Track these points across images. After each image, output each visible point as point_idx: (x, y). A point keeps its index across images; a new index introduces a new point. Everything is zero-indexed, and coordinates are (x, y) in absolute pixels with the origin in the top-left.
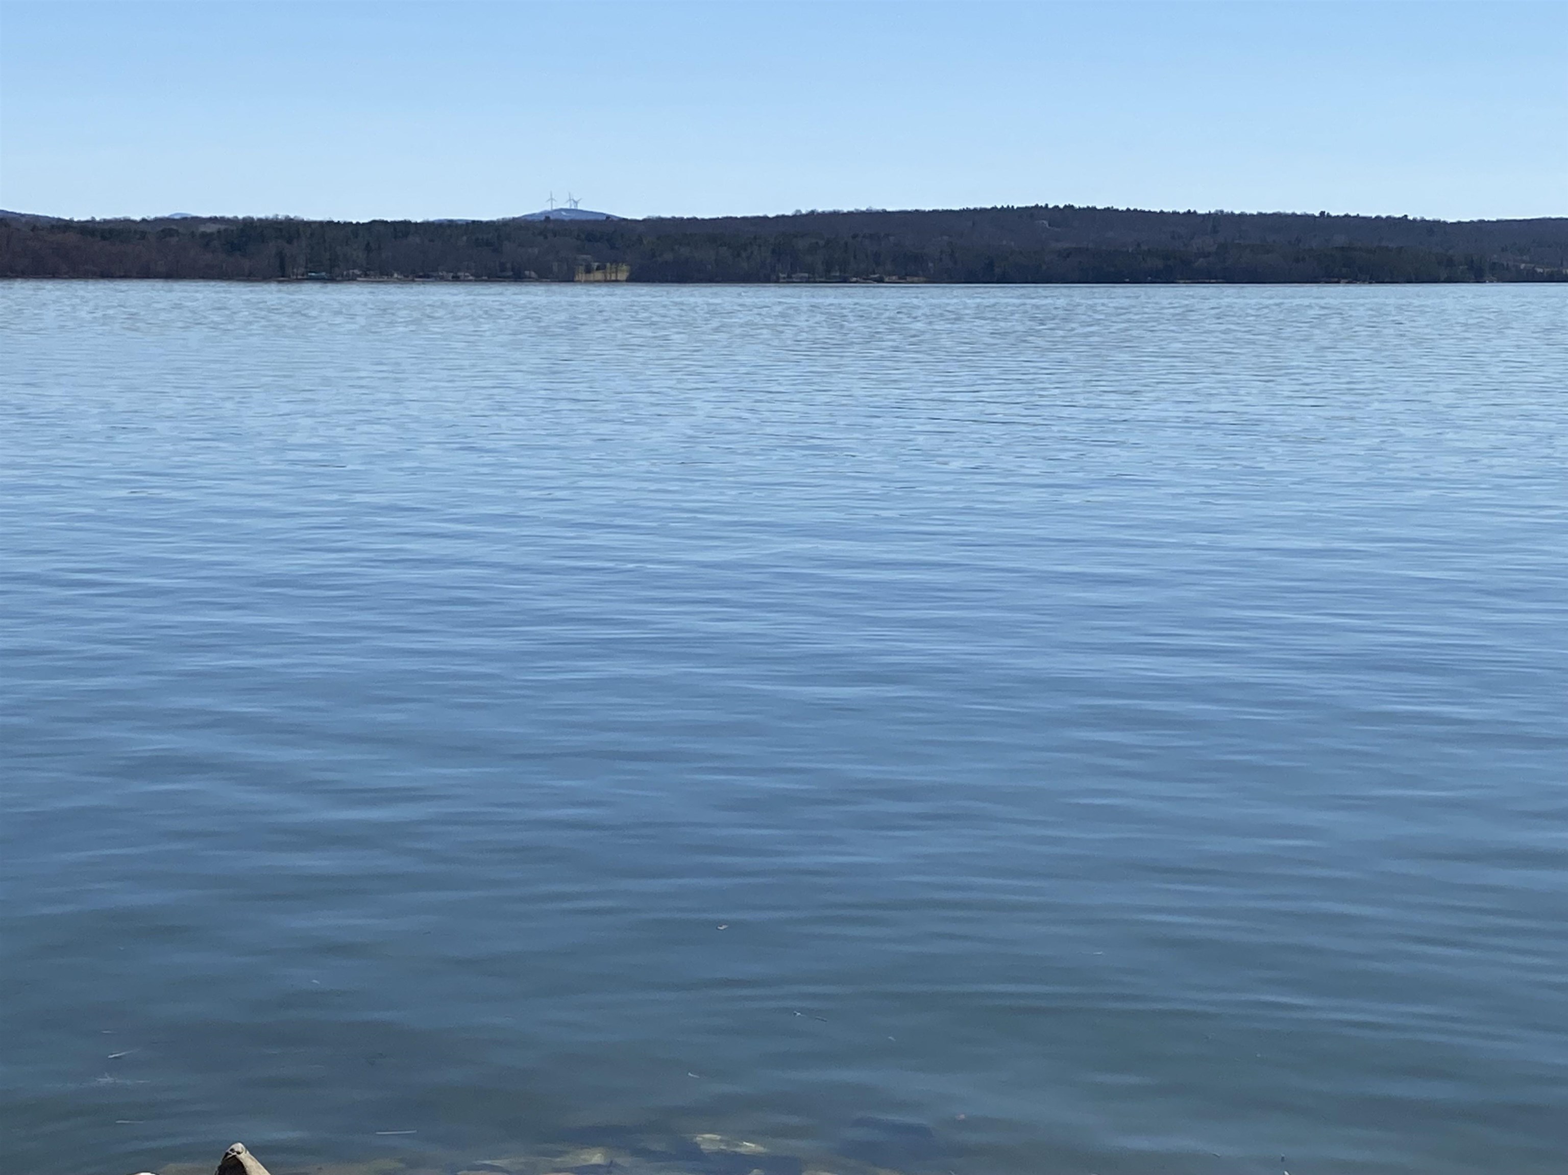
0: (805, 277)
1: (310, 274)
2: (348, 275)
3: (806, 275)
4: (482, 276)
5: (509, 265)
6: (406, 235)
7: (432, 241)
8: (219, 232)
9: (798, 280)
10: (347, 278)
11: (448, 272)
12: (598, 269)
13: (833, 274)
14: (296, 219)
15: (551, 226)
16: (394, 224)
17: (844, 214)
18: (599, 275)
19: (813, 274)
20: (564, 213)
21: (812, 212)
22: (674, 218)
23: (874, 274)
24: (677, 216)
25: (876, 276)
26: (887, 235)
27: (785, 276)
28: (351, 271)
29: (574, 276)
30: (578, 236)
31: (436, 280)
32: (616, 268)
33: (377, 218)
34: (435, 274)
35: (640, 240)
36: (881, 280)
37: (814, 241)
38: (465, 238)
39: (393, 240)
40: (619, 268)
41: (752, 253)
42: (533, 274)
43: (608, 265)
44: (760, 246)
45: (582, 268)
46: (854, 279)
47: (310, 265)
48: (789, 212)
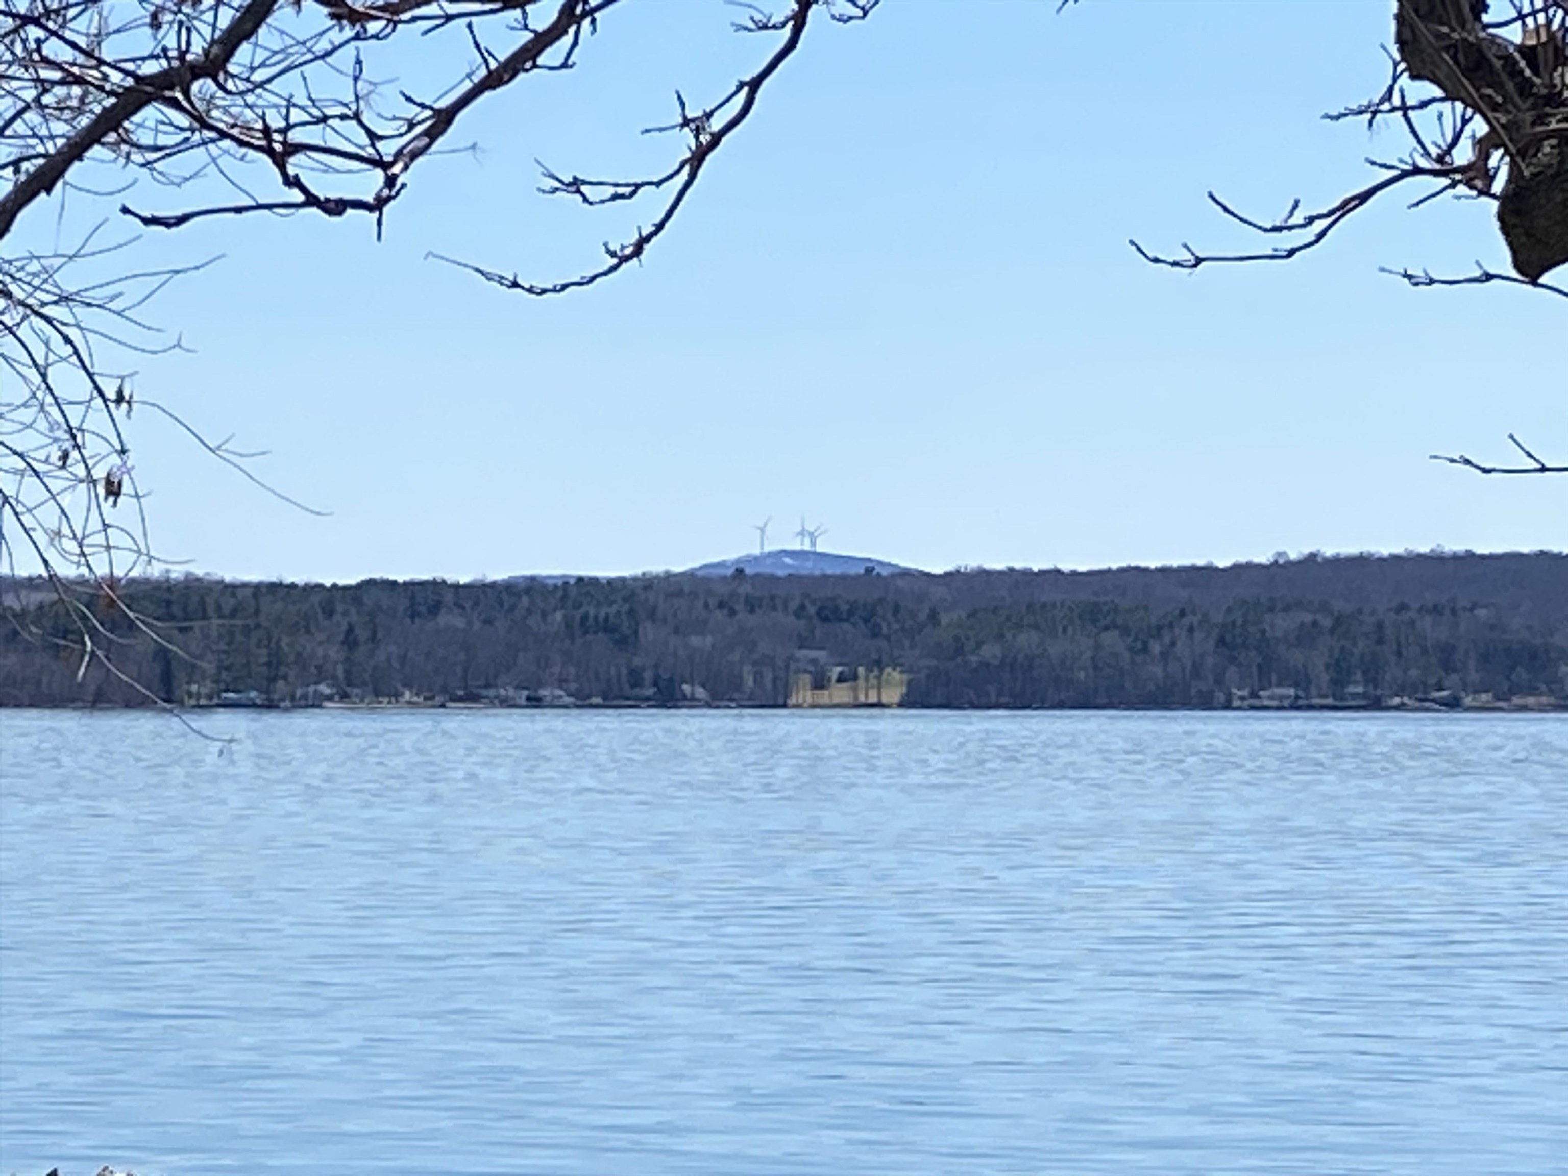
0: (1289, 697)
1: (224, 695)
2: (305, 697)
3: (1292, 691)
4: (589, 697)
5: (648, 675)
6: (435, 609)
7: (488, 622)
8: (41, 607)
9: (1274, 703)
10: (303, 703)
11: (518, 687)
12: (840, 680)
13: (1351, 689)
14: (207, 577)
15: (745, 589)
16: (411, 586)
17: (1382, 560)
18: (841, 693)
19: (1306, 690)
20: (788, 560)
21: (1312, 557)
22: (1011, 570)
23: (1441, 689)
24: (1018, 566)
25: (1445, 693)
26: (1474, 606)
27: (1245, 693)
28: (311, 689)
29: (787, 696)
30: (802, 607)
31: (494, 706)
32: (879, 678)
33: (376, 576)
34: (491, 692)
35: (933, 616)
36: (1453, 704)
37: (1308, 618)
38: (559, 616)
39: (408, 621)
40: (884, 676)
41: (1173, 644)
42: (700, 692)
43: (861, 670)
44: (1191, 630)
45: (806, 679)
46: (1397, 701)
47: (224, 675)
48: (1263, 558)
